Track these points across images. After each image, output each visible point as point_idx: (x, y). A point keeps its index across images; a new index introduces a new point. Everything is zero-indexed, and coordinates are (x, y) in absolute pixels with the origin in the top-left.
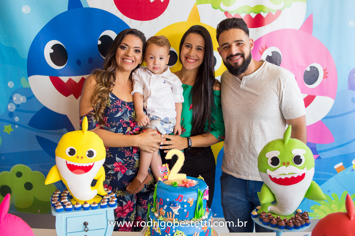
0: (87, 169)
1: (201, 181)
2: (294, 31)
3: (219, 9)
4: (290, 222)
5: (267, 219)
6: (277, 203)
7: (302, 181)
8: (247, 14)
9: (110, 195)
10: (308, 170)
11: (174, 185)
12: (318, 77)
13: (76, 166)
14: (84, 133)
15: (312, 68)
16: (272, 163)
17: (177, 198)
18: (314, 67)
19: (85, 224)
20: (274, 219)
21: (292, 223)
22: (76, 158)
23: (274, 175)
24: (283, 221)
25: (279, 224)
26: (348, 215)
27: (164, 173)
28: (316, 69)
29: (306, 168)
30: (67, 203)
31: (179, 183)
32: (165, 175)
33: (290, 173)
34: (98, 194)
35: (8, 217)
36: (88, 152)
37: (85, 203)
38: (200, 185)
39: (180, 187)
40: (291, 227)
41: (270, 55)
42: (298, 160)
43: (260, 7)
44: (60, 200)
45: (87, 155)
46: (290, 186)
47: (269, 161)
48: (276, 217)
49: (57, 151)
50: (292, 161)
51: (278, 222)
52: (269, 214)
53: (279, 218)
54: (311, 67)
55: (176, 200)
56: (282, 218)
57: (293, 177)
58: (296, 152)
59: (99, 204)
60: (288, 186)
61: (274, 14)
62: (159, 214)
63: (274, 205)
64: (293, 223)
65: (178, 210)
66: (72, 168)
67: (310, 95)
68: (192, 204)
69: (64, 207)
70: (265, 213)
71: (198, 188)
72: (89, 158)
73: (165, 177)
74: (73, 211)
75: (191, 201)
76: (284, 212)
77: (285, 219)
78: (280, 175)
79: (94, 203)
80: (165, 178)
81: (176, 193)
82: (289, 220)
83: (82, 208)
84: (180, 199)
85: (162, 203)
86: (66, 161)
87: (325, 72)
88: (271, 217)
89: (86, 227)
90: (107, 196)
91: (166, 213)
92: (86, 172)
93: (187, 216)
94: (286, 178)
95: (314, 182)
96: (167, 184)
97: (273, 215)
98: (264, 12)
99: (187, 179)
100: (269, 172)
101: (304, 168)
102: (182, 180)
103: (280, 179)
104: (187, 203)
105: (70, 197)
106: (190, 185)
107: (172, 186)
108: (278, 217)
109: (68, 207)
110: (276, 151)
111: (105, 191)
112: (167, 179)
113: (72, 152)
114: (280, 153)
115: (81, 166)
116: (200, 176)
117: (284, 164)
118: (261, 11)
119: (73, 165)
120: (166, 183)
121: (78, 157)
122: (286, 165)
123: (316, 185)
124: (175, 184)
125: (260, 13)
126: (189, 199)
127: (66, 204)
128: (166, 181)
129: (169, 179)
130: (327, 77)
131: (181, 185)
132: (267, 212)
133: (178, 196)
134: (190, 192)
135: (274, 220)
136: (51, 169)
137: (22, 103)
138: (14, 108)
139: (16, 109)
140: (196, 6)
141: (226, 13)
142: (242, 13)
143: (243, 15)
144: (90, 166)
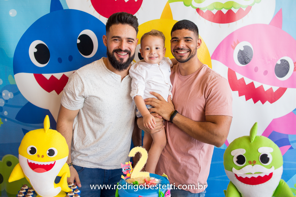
0: (48, 167)
1: (165, 179)
2: (264, 25)
3: (191, 6)
7: (269, 181)
8: (218, 11)
9: (75, 192)
10: (275, 169)
11: (135, 184)
12: (289, 69)
13: (37, 164)
14: (45, 132)
15: (283, 61)
16: (237, 162)
18: (285, 61)
22: (37, 157)
23: (240, 173)
27: (127, 171)
28: (286, 62)
29: (273, 167)
31: (141, 182)
32: (128, 173)
33: (257, 172)
36: (49, 151)
41: (242, 49)
42: (264, 159)
43: (231, 3)
45: (48, 154)
46: (257, 186)
47: (235, 160)
49: (20, 149)
50: (258, 160)
54: (281, 60)
57: (259, 177)
58: (262, 151)
60: (254, 186)
61: (244, 9)
66: (33, 166)
67: (282, 88)
72: (49, 156)
73: (128, 175)
78: (246, 174)
80: (128, 177)
81: (136, 194)
86: (27, 160)
90: (70, 193)
92: (47, 171)
94: (253, 177)
95: (283, 180)
98: (235, 8)
99: (150, 177)
101: (272, 167)
102: (144, 178)
103: (246, 178)
110: (242, 149)
111: (70, 187)
112: (130, 178)
113: (33, 151)
114: (246, 151)
115: (42, 164)
116: (164, 173)
117: (250, 163)
118: (232, 7)
119: (34, 163)
120: (129, 181)
121: (38, 156)
122: (252, 164)
123: (285, 183)
125: (232, 9)
129: (131, 177)
134: (153, 193)
136: (15, 167)
137: (10, 99)
138: (3, 103)
139: (5, 104)
140: (169, 4)
141: (198, 10)
142: (213, 9)
143: (215, 12)
144: (51, 164)
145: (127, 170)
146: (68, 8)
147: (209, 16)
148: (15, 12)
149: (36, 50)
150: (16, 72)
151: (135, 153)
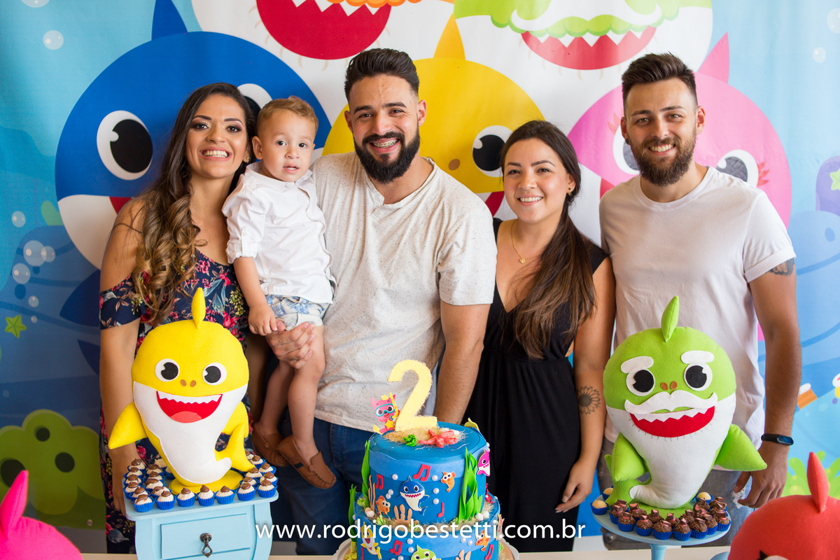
0: (206, 410)
1: (472, 432)
3: (508, 27)
4: (682, 523)
5: (629, 516)
6: (651, 480)
7: (707, 426)
8: (576, 38)
9: (261, 470)
10: (720, 399)
11: (408, 442)
13: (180, 402)
14: (196, 327)
15: (731, 161)
16: (636, 386)
17: (415, 472)
18: (737, 160)
19: (205, 538)
20: (645, 517)
21: (686, 525)
22: (180, 385)
23: (642, 412)
24: (664, 522)
25: (656, 529)
26: (813, 501)
27: (385, 416)
28: (740, 164)
29: (715, 395)
30: (162, 491)
31: (422, 438)
32: (388, 421)
33: (679, 408)
34: (232, 469)
35: (25, 525)
36: (208, 370)
37: (204, 489)
38: (469, 442)
39: (423, 446)
40: (685, 533)
42: (696, 377)
43: (607, 20)
44: (144, 484)
45: (205, 377)
46: (681, 438)
47: (630, 382)
48: (649, 512)
49: (135, 369)
50: (681, 380)
51: (654, 523)
52: (634, 505)
53: (657, 514)
54: (729, 160)
55: (413, 477)
56: (664, 514)
57: (685, 417)
58: (691, 358)
59: (235, 491)
60: (674, 439)
61: (638, 35)
62: (375, 512)
63: (645, 484)
64: (689, 524)
65: (420, 501)
66: (170, 408)
68: (451, 485)
69: (153, 501)
70: (625, 503)
71: (464, 448)
72: (209, 383)
73: (389, 425)
74: (176, 508)
75: (449, 480)
76: (668, 499)
77: (671, 515)
78: (656, 413)
79: (224, 489)
80: (388, 428)
81: (414, 461)
82: (680, 519)
83: (197, 502)
84: (423, 474)
85: (382, 484)
86: (157, 392)
87: (762, 170)
88: (637, 511)
89: (206, 545)
90: (253, 473)
91: (392, 508)
92: (203, 417)
93: (440, 515)
94: (670, 420)
95: (736, 427)
96: (393, 440)
97: (642, 508)
98: (616, 32)
99: (438, 427)
100: (630, 406)
101: (712, 395)
102: (427, 430)
103: (657, 421)
104: (440, 483)
105: (169, 477)
106: (446, 441)
107: (405, 444)
108: (655, 511)
109: (162, 499)
110: (645, 357)
111: (249, 460)
112: (393, 430)
113: (170, 371)
114: (655, 362)
115: (192, 403)
116: (469, 419)
117: (664, 387)
118: (608, 30)
119: (173, 401)
120: (391, 437)
121: (183, 383)
122: (669, 390)
123: (741, 433)
124: (412, 439)
125: (608, 34)
126: (445, 474)
127: (157, 493)
128: (390, 435)
129: (397, 429)
130: (766, 182)
131: (425, 442)
132: (628, 501)
133: (418, 466)
134: (451, 458)
135: (644, 519)
136: (122, 412)
137: (46, 263)
138: (27, 274)
139: (31, 278)
140: (455, 22)
141: (526, 36)
142: (563, 35)
143: (567, 41)
144: (212, 402)
145: (386, 412)
146: (200, 29)
147: (553, 51)
148: (59, 38)
149: (115, 137)
150: (62, 193)
151: (401, 375)
